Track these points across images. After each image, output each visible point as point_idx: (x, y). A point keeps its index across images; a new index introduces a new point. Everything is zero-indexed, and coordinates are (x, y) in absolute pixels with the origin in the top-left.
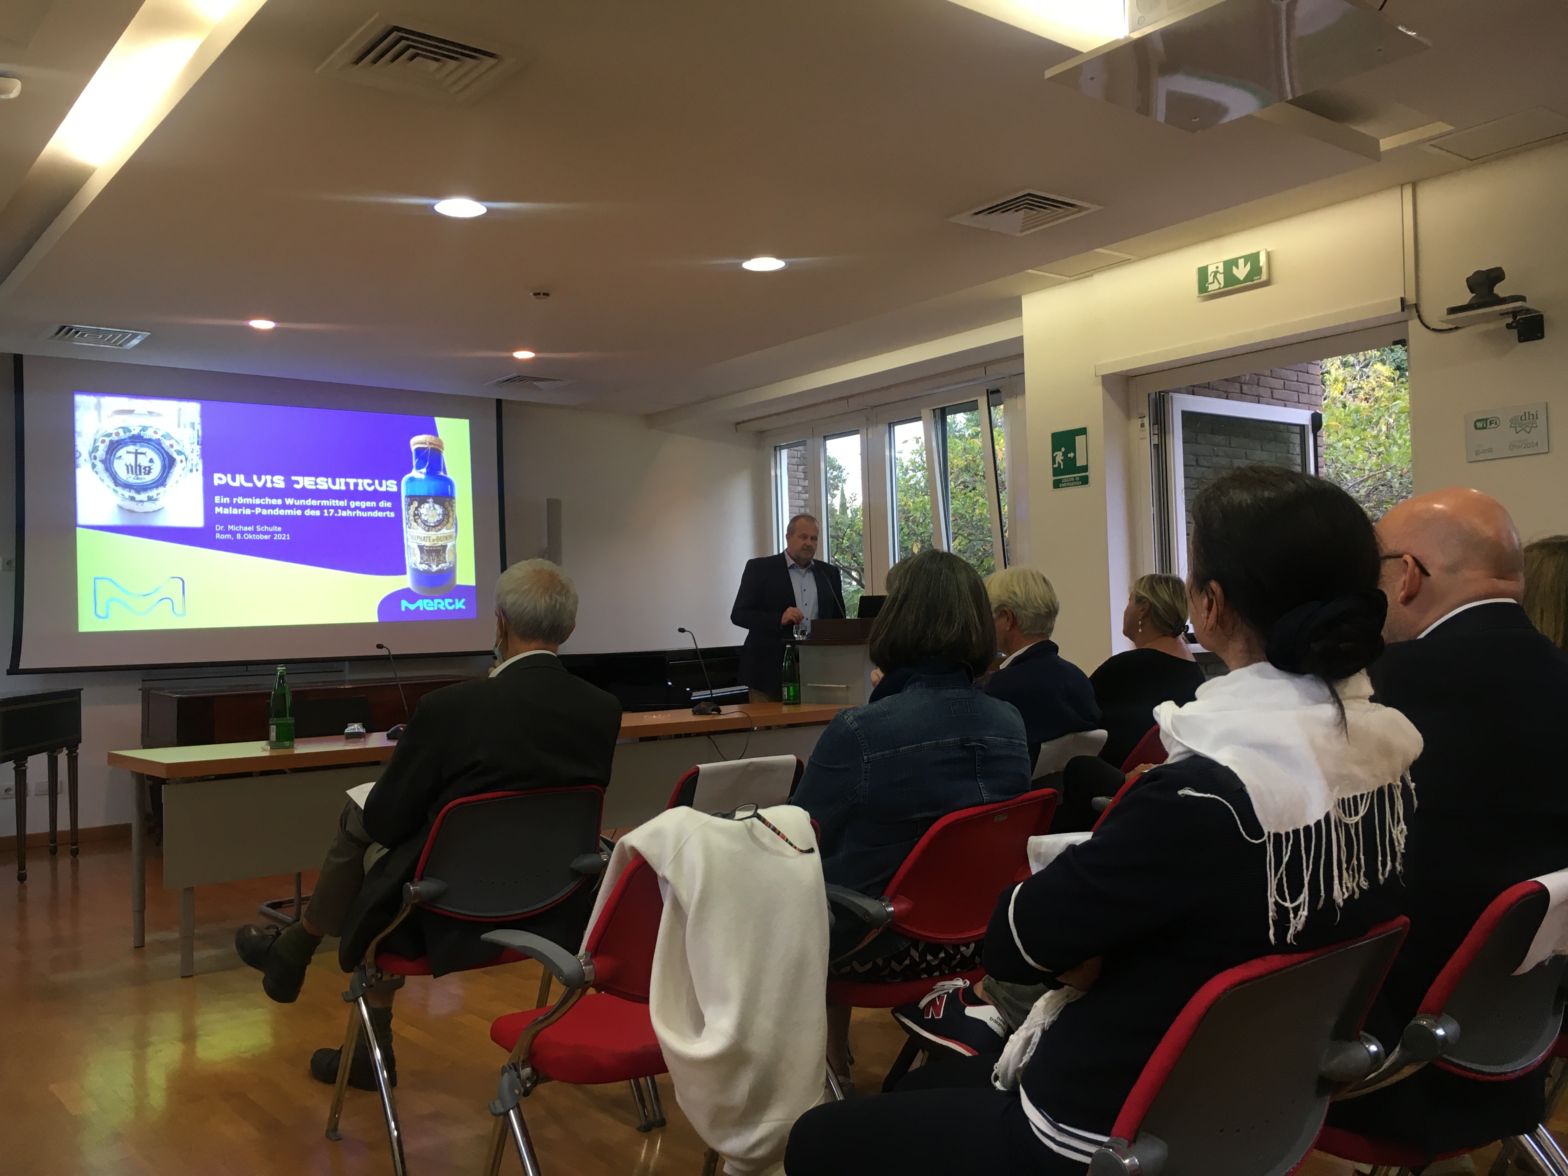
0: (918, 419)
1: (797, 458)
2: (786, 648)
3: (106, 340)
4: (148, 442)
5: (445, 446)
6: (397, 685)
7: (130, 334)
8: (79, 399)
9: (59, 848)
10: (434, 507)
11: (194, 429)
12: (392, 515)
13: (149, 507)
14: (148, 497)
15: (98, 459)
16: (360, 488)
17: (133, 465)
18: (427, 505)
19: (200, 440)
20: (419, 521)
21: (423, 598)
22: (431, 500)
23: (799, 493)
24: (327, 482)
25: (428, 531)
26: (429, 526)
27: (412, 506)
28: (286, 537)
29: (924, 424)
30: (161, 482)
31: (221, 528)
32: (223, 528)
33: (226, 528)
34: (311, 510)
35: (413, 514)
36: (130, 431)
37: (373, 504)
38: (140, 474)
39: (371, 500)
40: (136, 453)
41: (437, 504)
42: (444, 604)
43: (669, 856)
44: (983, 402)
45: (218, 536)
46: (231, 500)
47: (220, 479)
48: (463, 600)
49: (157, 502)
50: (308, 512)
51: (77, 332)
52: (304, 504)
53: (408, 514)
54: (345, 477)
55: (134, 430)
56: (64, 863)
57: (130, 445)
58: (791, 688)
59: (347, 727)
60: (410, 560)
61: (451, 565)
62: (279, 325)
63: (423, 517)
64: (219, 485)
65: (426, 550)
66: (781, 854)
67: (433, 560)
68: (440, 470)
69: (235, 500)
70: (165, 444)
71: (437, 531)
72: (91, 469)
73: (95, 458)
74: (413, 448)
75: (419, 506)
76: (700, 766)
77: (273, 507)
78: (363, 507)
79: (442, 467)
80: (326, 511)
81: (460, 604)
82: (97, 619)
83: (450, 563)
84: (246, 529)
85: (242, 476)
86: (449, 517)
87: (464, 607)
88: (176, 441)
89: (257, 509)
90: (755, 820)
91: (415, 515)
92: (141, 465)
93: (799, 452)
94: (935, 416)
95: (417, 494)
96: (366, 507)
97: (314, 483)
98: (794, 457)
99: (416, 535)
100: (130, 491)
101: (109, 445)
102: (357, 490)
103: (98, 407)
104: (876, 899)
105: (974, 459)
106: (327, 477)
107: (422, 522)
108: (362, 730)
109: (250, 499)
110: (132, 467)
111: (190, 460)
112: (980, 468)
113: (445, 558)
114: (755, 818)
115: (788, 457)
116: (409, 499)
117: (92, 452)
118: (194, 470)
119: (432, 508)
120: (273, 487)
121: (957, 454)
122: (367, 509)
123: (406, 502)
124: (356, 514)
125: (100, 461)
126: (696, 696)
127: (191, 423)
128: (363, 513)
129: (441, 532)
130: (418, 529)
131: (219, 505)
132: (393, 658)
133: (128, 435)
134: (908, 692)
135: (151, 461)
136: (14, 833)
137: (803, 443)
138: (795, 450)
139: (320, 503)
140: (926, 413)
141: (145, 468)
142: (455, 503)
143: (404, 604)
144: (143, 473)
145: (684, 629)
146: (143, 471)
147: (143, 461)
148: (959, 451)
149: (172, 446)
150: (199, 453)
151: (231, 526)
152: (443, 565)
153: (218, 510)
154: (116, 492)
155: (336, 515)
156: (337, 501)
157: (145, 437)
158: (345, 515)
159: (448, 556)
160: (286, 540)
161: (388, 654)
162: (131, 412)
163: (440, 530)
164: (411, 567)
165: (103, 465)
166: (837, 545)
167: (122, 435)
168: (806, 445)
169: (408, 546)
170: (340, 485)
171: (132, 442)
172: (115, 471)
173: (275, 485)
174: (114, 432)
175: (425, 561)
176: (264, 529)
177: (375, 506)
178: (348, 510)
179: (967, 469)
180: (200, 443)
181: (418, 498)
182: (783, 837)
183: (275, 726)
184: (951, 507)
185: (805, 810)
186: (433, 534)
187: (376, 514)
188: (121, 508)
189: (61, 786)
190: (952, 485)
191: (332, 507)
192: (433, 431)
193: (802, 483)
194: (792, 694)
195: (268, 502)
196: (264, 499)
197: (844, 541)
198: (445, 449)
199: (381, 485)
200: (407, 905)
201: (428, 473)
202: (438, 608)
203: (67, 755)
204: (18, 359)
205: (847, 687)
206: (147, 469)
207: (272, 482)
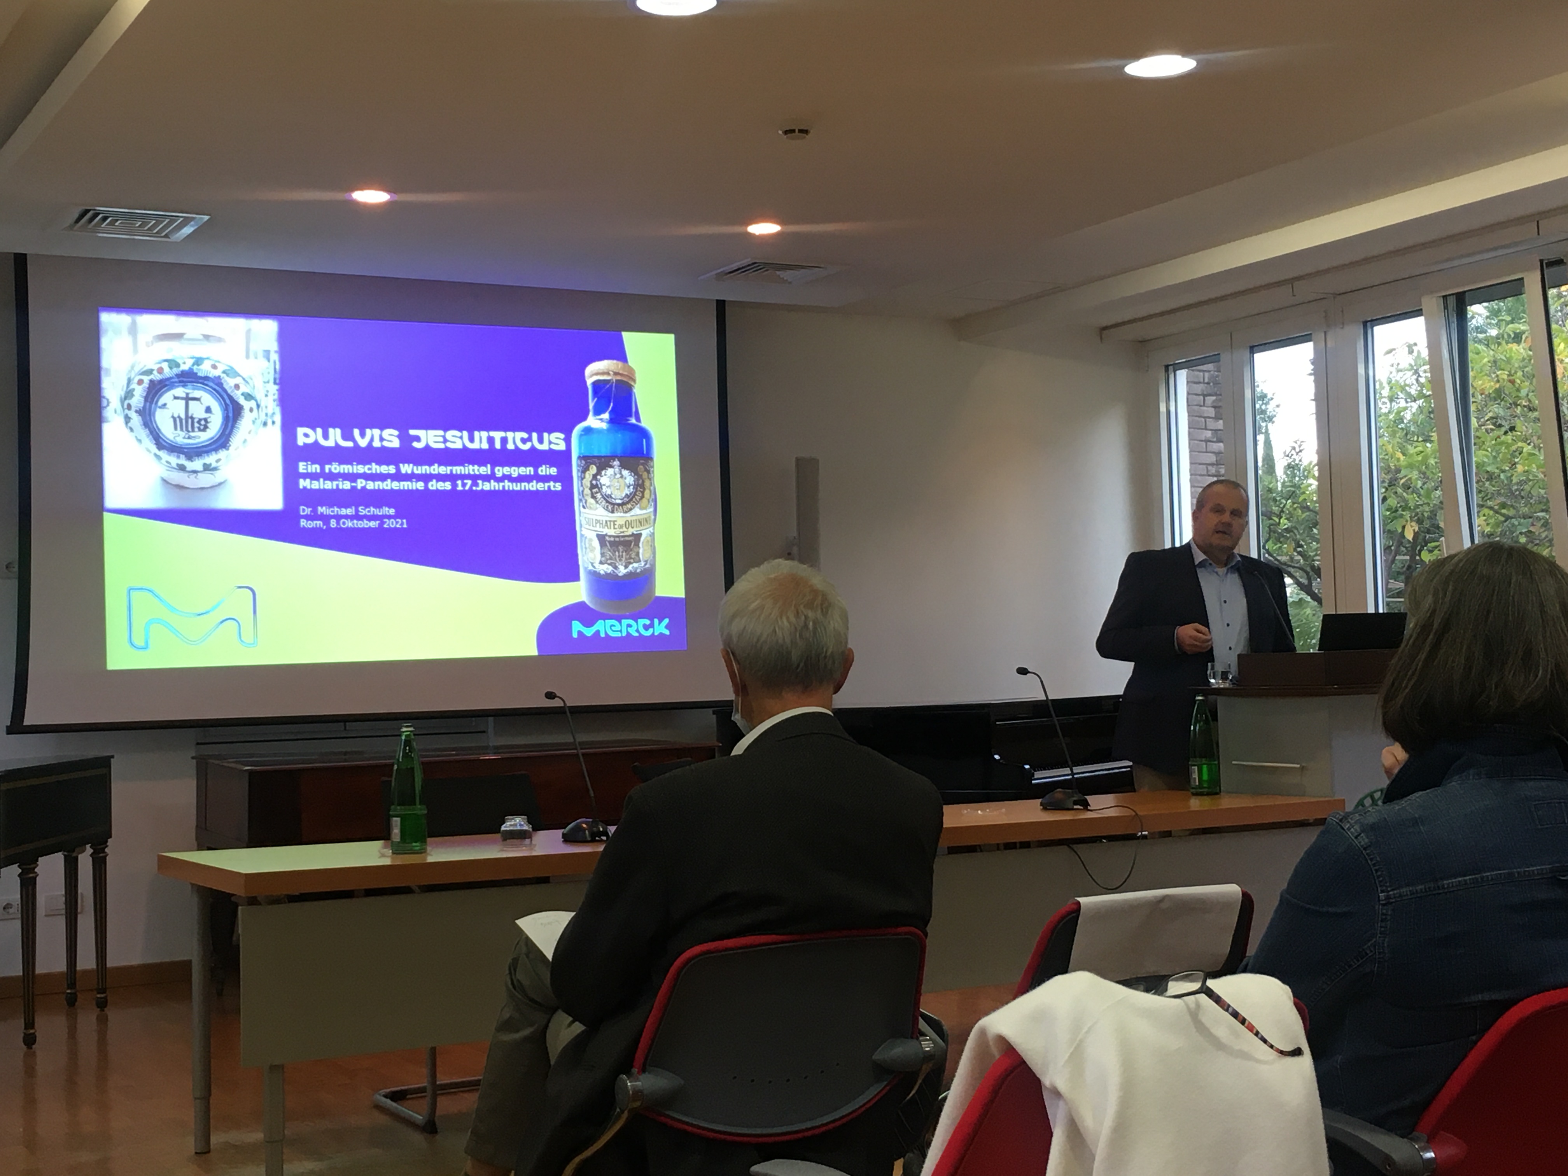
0: (1418, 313)
1: (1204, 383)
2: (1195, 701)
3: (146, 228)
4: (204, 381)
5: (638, 376)
6: (577, 755)
7: (181, 219)
8: (107, 318)
9: (79, 995)
10: (621, 473)
11: (269, 361)
12: (558, 487)
13: (205, 479)
14: (205, 464)
15: (133, 409)
16: (510, 446)
17: (183, 416)
18: (610, 471)
19: (278, 376)
20: (599, 496)
21: (605, 617)
22: (616, 463)
23: (1207, 441)
24: (461, 438)
25: (613, 512)
26: (614, 504)
27: (587, 473)
28: (402, 524)
29: (1426, 319)
30: (222, 442)
31: (308, 511)
32: (311, 511)
33: (315, 510)
34: (437, 481)
35: (589, 485)
36: (178, 365)
37: (529, 470)
38: (193, 431)
39: (526, 466)
40: (188, 399)
41: (626, 469)
42: (636, 628)
43: (1063, 1054)
44: (1533, 281)
45: (303, 523)
46: (322, 469)
47: (306, 435)
48: (666, 621)
49: (217, 473)
50: (433, 485)
51: (105, 219)
52: (428, 472)
53: (582, 486)
54: (488, 429)
55: (184, 363)
56: (87, 1020)
57: (178, 386)
58: (1205, 768)
59: (504, 823)
60: (585, 558)
61: (648, 566)
62: (397, 197)
63: (604, 489)
64: (305, 444)
65: (610, 542)
66: (1246, 1056)
67: (620, 557)
68: (631, 416)
69: (327, 467)
70: (228, 384)
71: (626, 512)
72: (124, 425)
73: (129, 407)
74: (589, 381)
75: (599, 473)
76: (1082, 900)
77: (383, 477)
78: (515, 475)
79: (634, 410)
80: (459, 482)
81: (661, 628)
82: (133, 650)
83: (646, 561)
84: (344, 511)
85: (338, 431)
86: (644, 489)
87: (667, 632)
88: (244, 379)
89: (359, 481)
90: (1203, 997)
91: (592, 487)
92: (194, 416)
93: (1207, 374)
94: (1446, 307)
95: (596, 454)
96: (519, 475)
97: (441, 439)
98: (1200, 383)
99: (595, 518)
100: (178, 457)
101: (148, 388)
102: (506, 448)
103: (133, 330)
104: (1403, 1137)
105: (1511, 378)
106: (460, 430)
107: (603, 497)
108: (527, 827)
109: (350, 466)
110: (181, 420)
111: (264, 408)
112: (1523, 393)
113: (638, 554)
114: (1203, 995)
115: (1188, 382)
116: (583, 462)
117: (126, 398)
118: (269, 422)
119: (618, 476)
120: (383, 447)
121: (1482, 371)
122: (521, 479)
123: (578, 466)
124: (504, 487)
125: (136, 412)
126: (1042, 777)
127: (265, 351)
128: (514, 484)
129: (633, 513)
130: (597, 509)
131: (305, 476)
132: (570, 712)
133: (176, 371)
134: (1454, 785)
135: (208, 410)
136: (17, 970)
137: (1215, 359)
138: (1200, 371)
139: (451, 471)
140: (1431, 303)
141: (199, 422)
142: (653, 467)
143: (577, 627)
144: (196, 429)
145: (1026, 669)
146: (196, 425)
147: (198, 411)
148: (1485, 365)
149: (237, 387)
150: (276, 397)
151: (322, 508)
152: (636, 565)
153: (303, 483)
154: (158, 457)
155: (474, 488)
156: (476, 467)
157: (200, 374)
158: (488, 489)
159: (643, 551)
160: (403, 528)
161: (562, 705)
162: (178, 336)
163: (631, 509)
164: (586, 569)
165: (140, 418)
166: (1269, 527)
167: (168, 372)
168: (1219, 361)
169: (582, 535)
170: (481, 442)
171: (180, 382)
172: (157, 427)
173: (385, 444)
174: (156, 367)
175: (607, 560)
176: (369, 511)
177: (532, 473)
178: (492, 481)
179: (1498, 396)
180: (278, 381)
181: (596, 460)
182: (1251, 1028)
183: (398, 819)
184: (1474, 459)
185: (1284, 982)
186: (620, 517)
187: (534, 486)
188: (165, 481)
189: (82, 901)
190: (1474, 422)
191: (468, 476)
192: (621, 356)
193: (1212, 424)
194: (1205, 777)
195: (376, 469)
196: (369, 466)
197: (1281, 521)
198: (637, 381)
199: (541, 441)
200: (622, 1112)
201: (611, 421)
202: (628, 633)
203: (91, 855)
204: (21, 261)
205: (1303, 768)
206: (203, 422)
207: (382, 439)
